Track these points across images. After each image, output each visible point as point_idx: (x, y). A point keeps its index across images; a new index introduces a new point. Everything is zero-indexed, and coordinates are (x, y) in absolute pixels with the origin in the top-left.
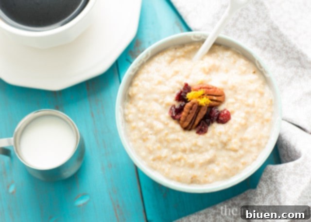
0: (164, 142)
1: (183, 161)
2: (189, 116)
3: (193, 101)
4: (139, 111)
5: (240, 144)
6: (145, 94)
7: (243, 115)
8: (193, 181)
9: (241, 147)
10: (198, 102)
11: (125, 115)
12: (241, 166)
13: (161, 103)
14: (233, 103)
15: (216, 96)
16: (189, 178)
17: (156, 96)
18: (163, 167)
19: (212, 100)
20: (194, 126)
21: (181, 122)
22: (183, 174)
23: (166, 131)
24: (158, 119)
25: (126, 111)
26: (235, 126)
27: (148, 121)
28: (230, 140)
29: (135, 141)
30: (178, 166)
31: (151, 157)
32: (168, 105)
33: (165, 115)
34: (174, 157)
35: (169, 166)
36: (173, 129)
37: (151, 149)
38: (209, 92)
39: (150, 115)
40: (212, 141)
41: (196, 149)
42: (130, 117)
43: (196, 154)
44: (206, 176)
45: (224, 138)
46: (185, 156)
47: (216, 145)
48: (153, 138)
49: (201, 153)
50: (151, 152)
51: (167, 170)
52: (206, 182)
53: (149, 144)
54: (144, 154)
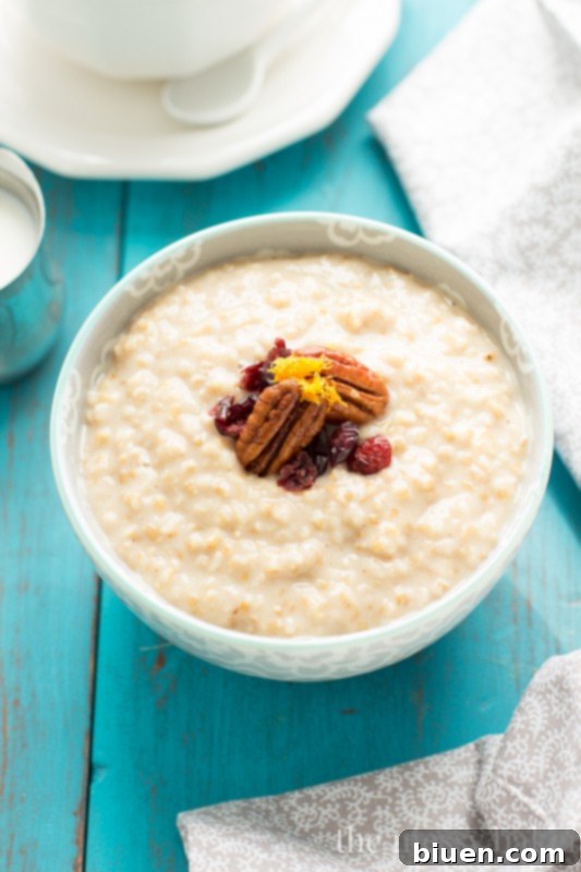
0: (177, 492)
1: (218, 555)
2: (266, 425)
3: (286, 383)
4: (129, 396)
5: (401, 540)
6: (158, 357)
7: (430, 460)
8: (239, 619)
9: (403, 551)
10: (300, 391)
11: (85, 404)
12: (391, 606)
13: (198, 385)
14: (407, 425)
15: (360, 389)
16: (228, 608)
17: (185, 363)
18: (160, 562)
19: (346, 398)
20: (276, 464)
21: (240, 443)
22: (211, 593)
23: (191, 463)
24: (174, 425)
25: (93, 395)
26: (400, 485)
27: (148, 426)
28: (374, 523)
29: (94, 477)
30: (203, 569)
31: (130, 529)
32: (214, 391)
33: (200, 420)
34: (197, 539)
35: (175, 562)
36: (212, 457)
37: (135, 503)
38: (341, 371)
39: (155, 410)
40: (318, 516)
41: (268, 529)
42: (101, 410)
43: (262, 543)
44: (279, 614)
45: (358, 514)
46: (228, 543)
47: (329, 529)
48: (149, 475)
49: (281, 542)
50: (132, 513)
51: (166, 574)
52: (274, 631)
53: (134, 492)
54: (111, 516)
